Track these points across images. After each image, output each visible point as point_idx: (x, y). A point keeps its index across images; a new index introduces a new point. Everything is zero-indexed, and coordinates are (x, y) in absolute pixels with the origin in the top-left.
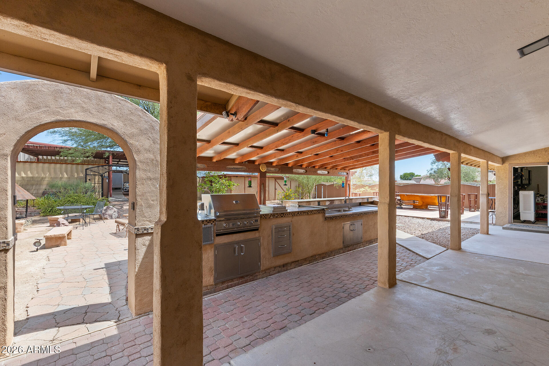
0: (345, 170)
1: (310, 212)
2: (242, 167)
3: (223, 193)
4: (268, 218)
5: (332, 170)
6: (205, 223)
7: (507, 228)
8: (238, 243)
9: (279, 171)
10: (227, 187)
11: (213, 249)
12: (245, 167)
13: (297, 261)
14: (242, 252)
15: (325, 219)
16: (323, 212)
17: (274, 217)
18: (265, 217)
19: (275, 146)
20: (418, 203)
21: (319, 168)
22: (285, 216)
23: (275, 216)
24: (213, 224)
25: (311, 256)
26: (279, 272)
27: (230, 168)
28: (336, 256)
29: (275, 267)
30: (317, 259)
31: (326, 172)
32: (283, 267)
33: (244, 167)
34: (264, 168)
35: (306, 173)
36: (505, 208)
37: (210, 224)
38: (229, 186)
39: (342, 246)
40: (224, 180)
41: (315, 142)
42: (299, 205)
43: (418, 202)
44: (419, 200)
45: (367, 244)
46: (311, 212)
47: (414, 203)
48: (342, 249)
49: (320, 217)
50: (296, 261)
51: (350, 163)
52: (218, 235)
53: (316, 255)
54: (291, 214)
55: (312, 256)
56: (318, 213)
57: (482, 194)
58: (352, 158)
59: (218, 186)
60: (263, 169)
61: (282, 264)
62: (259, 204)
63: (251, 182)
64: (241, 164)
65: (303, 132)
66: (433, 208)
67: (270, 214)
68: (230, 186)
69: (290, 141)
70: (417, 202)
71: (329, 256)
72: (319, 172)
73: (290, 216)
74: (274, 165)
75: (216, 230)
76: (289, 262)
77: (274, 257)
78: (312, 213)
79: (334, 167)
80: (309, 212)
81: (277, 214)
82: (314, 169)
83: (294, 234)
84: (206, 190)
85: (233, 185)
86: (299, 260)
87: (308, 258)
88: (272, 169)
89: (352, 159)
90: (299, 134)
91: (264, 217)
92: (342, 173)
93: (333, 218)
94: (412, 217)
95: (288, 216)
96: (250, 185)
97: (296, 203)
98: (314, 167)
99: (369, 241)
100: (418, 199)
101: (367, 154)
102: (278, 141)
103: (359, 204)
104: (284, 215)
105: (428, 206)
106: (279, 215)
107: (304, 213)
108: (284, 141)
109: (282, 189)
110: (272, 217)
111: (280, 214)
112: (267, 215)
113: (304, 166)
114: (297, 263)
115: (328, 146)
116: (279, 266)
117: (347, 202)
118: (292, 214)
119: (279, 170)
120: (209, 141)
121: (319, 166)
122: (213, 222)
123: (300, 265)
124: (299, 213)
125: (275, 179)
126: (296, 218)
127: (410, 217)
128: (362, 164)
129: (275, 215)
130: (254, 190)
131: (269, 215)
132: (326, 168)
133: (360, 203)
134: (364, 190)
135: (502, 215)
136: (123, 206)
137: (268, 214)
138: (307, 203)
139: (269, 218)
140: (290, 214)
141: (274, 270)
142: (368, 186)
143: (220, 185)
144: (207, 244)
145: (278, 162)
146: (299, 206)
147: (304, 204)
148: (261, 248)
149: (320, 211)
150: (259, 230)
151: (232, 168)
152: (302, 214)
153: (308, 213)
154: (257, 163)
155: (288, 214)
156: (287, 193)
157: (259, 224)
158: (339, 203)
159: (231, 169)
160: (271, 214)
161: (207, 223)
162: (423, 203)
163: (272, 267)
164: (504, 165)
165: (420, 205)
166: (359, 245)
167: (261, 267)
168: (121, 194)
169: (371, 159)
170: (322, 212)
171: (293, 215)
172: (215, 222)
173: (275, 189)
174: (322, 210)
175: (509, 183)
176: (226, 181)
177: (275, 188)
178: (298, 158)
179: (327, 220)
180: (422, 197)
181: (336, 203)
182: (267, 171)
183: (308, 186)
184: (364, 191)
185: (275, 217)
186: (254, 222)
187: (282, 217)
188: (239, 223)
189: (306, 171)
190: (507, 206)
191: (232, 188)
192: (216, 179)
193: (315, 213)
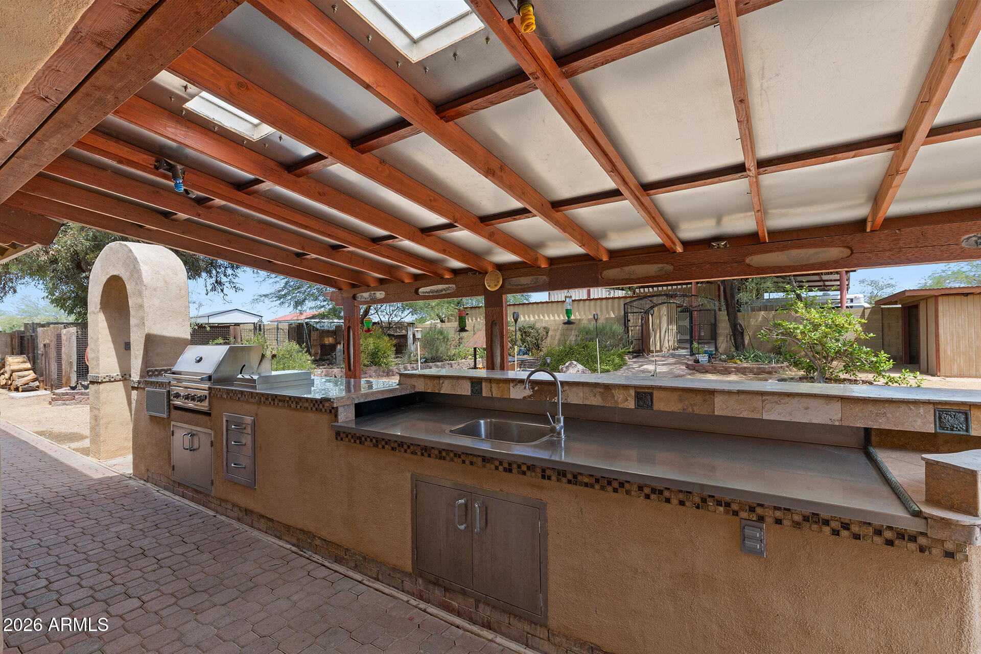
1: (294, 403)
2: (447, 286)
9: (546, 282)
13: (270, 519)
16: (330, 411)
22: (243, 399)
23: (229, 394)
25: (302, 528)
29: (233, 505)
30: (319, 549)
32: (245, 513)
33: (450, 285)
34: (493, 282)
39: (407, 564)
48: (408, 575)
49: (322, 422)
50: (267, 519)
53: (313, 535)
55: (303, 531)
61: (243, 505)
83: (261, 448)
86: (274, 520)
87: (293, 527)
88: (526, 281)
93: (366, 439)
104: (242, 396)
106: (235, 395)
107: (280, 401)
112: (218, 390)
114: (271, 524)
116: (239, 508)
118: (255, 398)
119: (547, 279)
126: (264, 410)
139: (221, 396)
140: (252, 398)
141: (232, 510)
149: (321, 407)
150: (211, 416)
151: (429, 292)
152: (276, 404)
153: (290, 402)
155: (248, 397)
163: (228, 501)
170: (326, 410)
171: (258, 401)
182: (509, 287)
185: (229, 397)
187: (239, 399)
193: (307, 409)
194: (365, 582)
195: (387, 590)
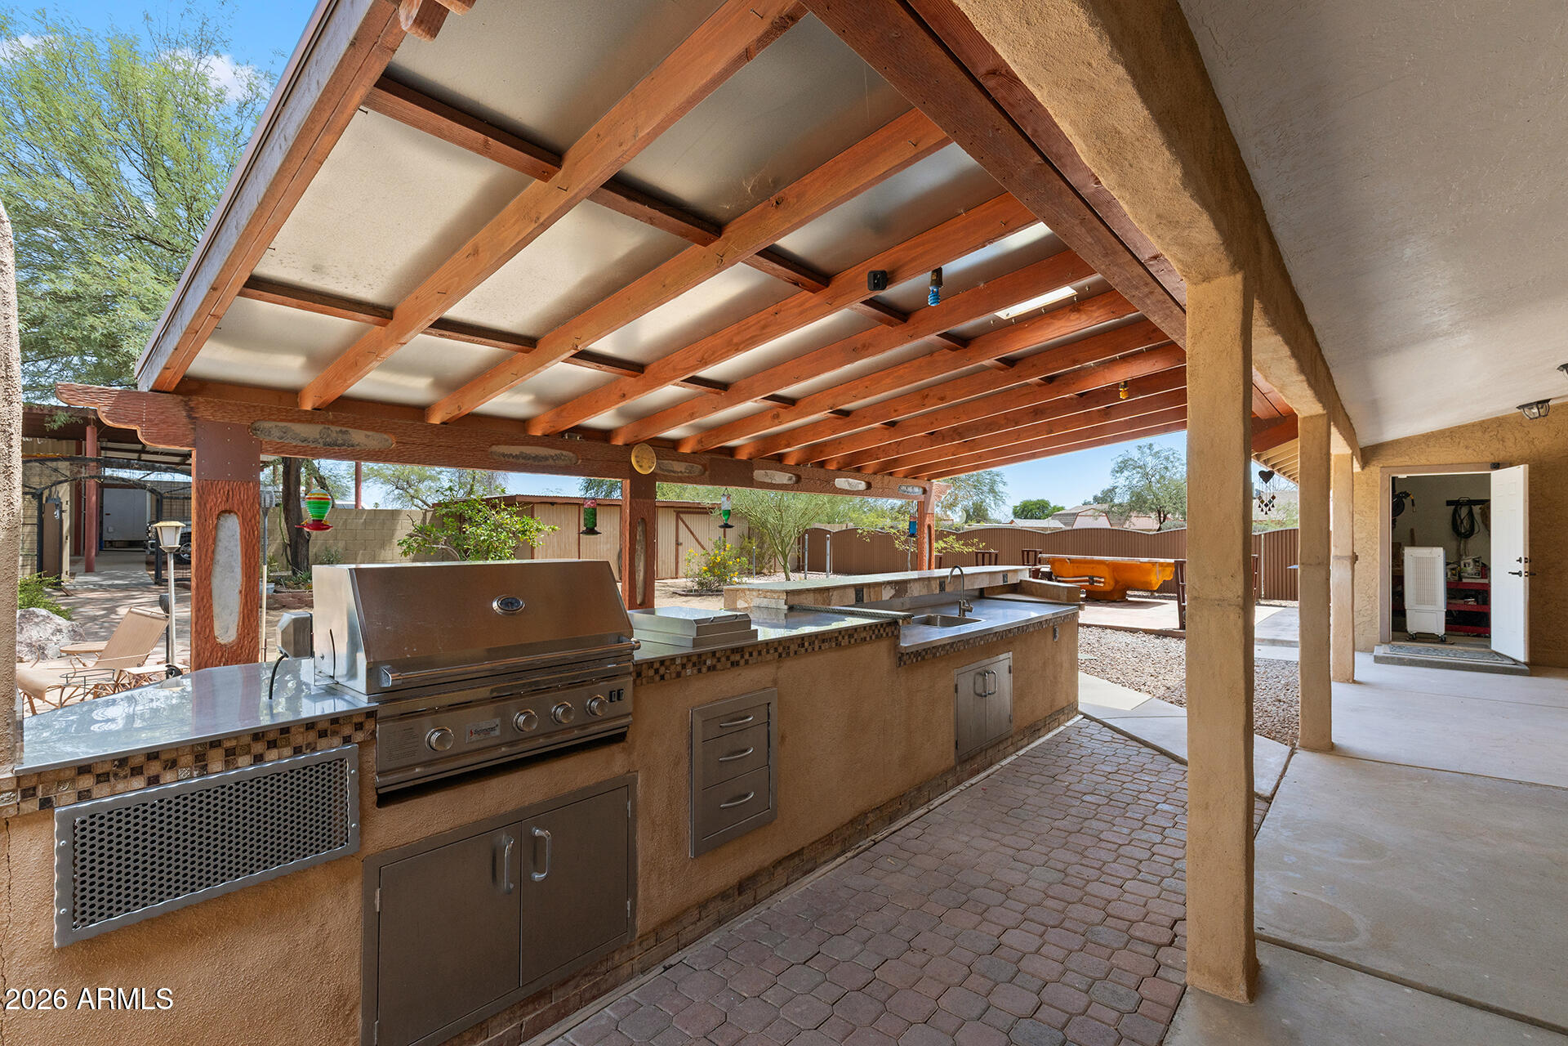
0: (915, 478)
1: (846, 637)
2: (558, 452)
3: (500, 558)
4: (674, 675)
5: (879, 477)
6: (299, 739)
7: (1387, 658)
8: (516, 821)
9: (704, 473)
10: (517, 538)
11: (354, 890)
12: (571, 454)
13: (796, 852)
14: (537, 864)
15: (900, 659)
16: (893, 632)
17: (700, 671)
18: (657, 671)
19: (697, 355)
20: (1102, 585)
21: (839, 469)
22: (747, 662)
23: (705, 664)
24: (359, 736)
25: (850, 817)
26: (720, 922)
27: (504, 455)
28: (936, 803)
29: (703, 905)
30: (870, 827)
31: (862, 486)
32: (740, 894)
33: (564, 453)
34: (645, 461)
35: (798, 484)
36: (1370, 597)
37: (337, 740)
38: (524, 532)
39: (951, 760)
40: (504, 514)
41: (864, 346)
42: (791, 603)
43: (1103, 580)
44: (1107, 576)
45: (1025, 741)
46: (851, 636)
47: (1092, 584)
48: (951, 770)
49: (879, 652)
50: (791, 856)
51: (943, 452)
52: (386, 799)
53: (865, 814)
54: (772, 651)
55: (852, 822)
56: (874, 637)
57: (1338, 558)
58: (957, 433)
59: (482, 532)
60: (643, 463)
61: (733, 880)
62: (626, 607)
63: (595, 515)
64: (554, 438)
65: (827, 286)
66: (1139, 597)
67: (682, 656)
68: (528, 533)
69: (768, 330)
70: (1100, 582)
71: (911, 806)
72: (841, 483)
73: (769, 657)
74: (686, 449)
75: (380, 774)
76: (766, 864)
77: (697, 854)
78: (853, 641)
79: (887, 469)
80: (843, 638)
81: (714, 653)
82: (822, 470)
83: (783, 738)
84: (440, 546)
85: (538, 530)
86: (803, 848)
87: (838, 829)
88: (680, 467)
89: (957, 437)
90: (811, 298)
91: (651, 672)
92: (910, 489)
93: (926, 653)
94: (1100, 626)
95: (760, 658)
96: (590, 526)
97: (775, 596)
98: (822, 464)
99: (1031, 726)
100: (1105, 572)
101: (1013, 420)
102: (713, 333)
103: (977, 593)
104: (742, 657)
105: (1129, 592)
106: (723, 659)
107: (823, 641)
108: (738, 333)
109: (699, 543)
110: (689, 672)
111: (728, 653)
112: (667, 663)
113: (791, 461)
114: (797, 861)
115: (901, 372)
116: (724, 895)
117: (948, 589)
118: (776, 650)
119: (705, 470)
120: (388, 314)
121: (841, 461)
122: (359, 727)
123: (809, 866)
124: (806, 644)
125: (678, 514)
126: (792, 668)
127: (1096, 626)
128: (980, 457)
129: (703, 658)
130: (606, 546)
131: (678, 661)
132: (859, 470)
133: (982, 590)
134: (944, 545)
135: (1364, 619)
136: (118, 607)
137: (673, 659)
138: (818, 596)
139: (678, 675)
140: (768, 652)
141: (699, 920)
142: (954, 534)
143: (493, 530)
144: (313, 866)
145: (700, 442)
146: (791, 608)
147: (808, 601)
148: (641, 823)
149: (882, 631)
150: (629, 737)
151: (516, 457)
152: (817, 648)
153: (840, 638)
154: (619, 441)
155: (760, 653)
156: (715, 556)
157: (631, 710)
158: (924, 592)
159: (511, 459)
160: (688, 657)
161: (312, 736)
162: (1117, 582)
163: (689, 908)
164: (1367, 470)
165: (1108, 588)
166: (1001, 747)
167: (639, 923)
168: (140, 562)
169: (1017, 440)
170: (887, 634)
171: (780, 655)
172: (369, 725)
173: (678, 544)
174: (889, 624)
175: (1381, 523)
176: (512, 517)
177: (677, 540)
178: (781, 423)
179: (905, 664)
180: (1115, 567)
181: (916, 591)
182: (659, 472)
183: (780, 532)
184: (945, 548)
185: (704, 670)
186: (601, 704)
187: (735, 664)
188: (522, 718)
189: (799, 478)
190: (1376, 590)
191: (539, 541)
192: (480, 511)
193: (865, 640)
194: (931, 808)
195: (946, 797)
